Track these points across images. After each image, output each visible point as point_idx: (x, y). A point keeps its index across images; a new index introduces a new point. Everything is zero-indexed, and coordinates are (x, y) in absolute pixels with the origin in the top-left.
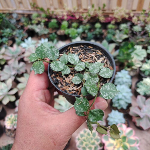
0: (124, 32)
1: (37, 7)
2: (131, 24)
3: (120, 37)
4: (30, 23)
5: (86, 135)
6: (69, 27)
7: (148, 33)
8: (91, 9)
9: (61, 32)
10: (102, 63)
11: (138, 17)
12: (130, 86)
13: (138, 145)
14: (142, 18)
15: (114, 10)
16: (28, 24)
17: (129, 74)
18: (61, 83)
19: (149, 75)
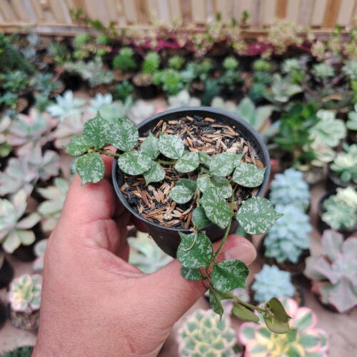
0: (292, 80)
1: (86, 20)
2: (309, 60)
3: (282, 90)
4: (69, 56)
5: (201, 324)
6: (163, 66)
7: (349, 81)
8: (214, 24)
9: (142, 79)
10: (237, 153)
11: (326, 43)
12: (306, 207)
13: (324, 348)
14: (335, 44)
15: (269, 27)
16: (65, 59)
17: (304, 179)
18: (144, 203)
19: (352, 182)
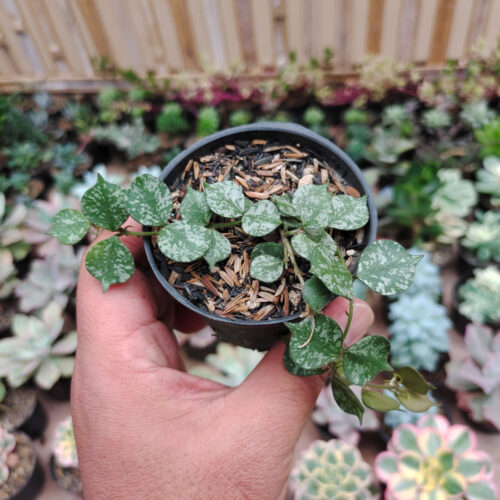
0: (399, 132)
1: (113, 70)
2: (417, 107)
3: (387, 146)
4: (95, 120)
5: (323, 461)
8: (288, 66)
11: (435, 83)
13: (490, 476)
14: (447, 84)
15: (360, 67)
16: (90, 124)
19: (492, 261)
